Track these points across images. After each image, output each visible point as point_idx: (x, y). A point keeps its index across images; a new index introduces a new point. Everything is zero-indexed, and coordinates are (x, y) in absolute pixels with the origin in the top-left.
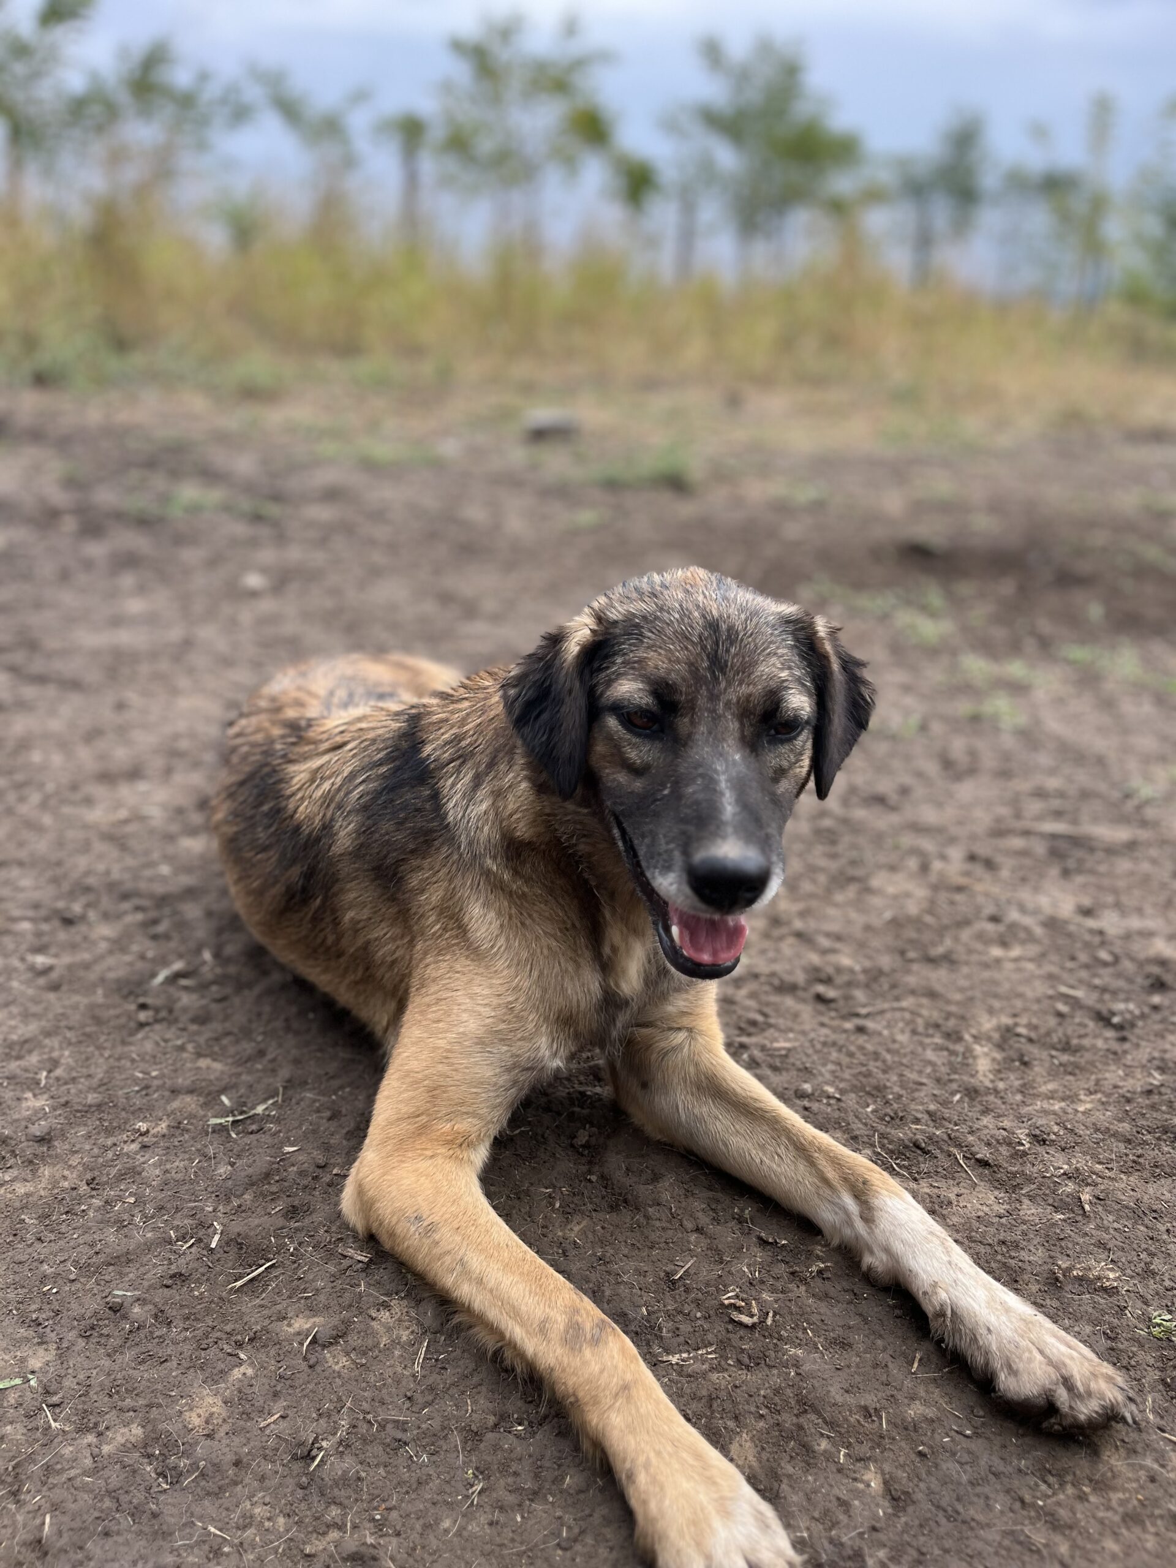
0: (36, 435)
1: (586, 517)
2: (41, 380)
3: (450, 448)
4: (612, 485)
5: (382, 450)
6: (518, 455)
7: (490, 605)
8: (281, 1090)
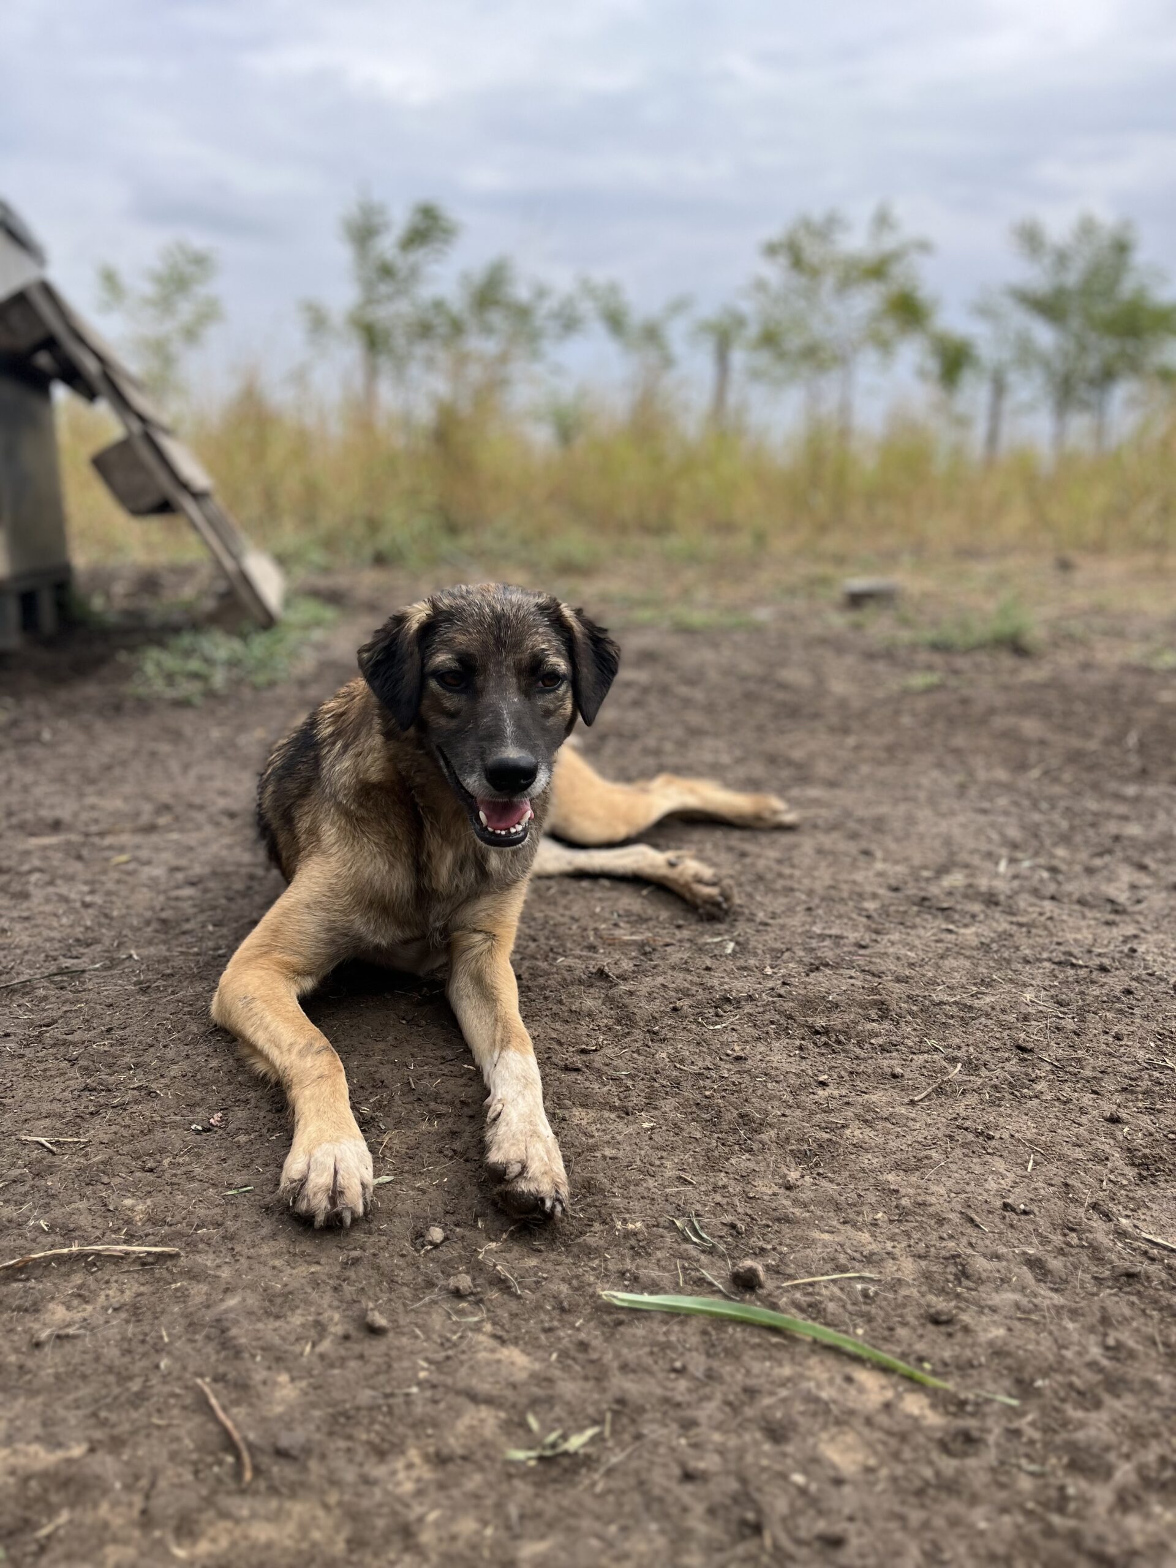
1: (919, 680)
2: (380, 560)
3: (763, 614)
4: (940, 647)
5: (697, 617)
6: (838, 621)
7: (823, 769)
8: (609, 1416)
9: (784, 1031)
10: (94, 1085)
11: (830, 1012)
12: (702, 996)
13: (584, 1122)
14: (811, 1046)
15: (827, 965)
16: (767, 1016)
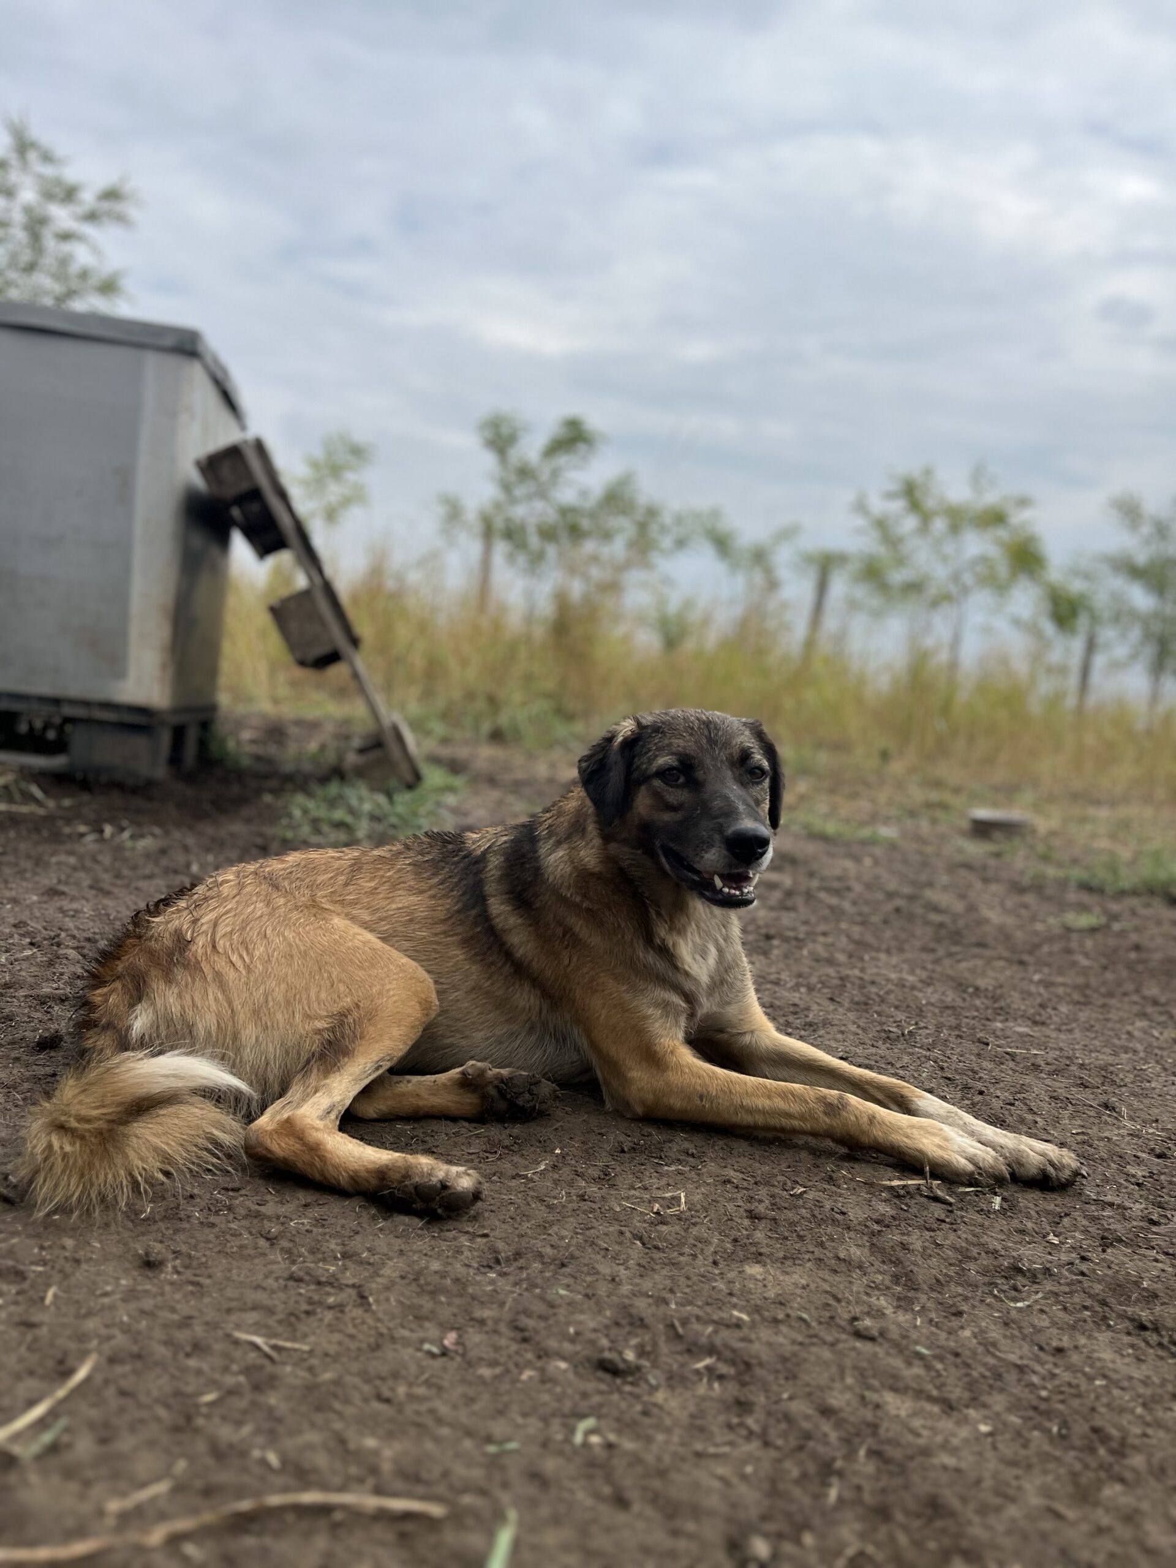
0: (492, 781)
1: (1077, 920)
2: (497, 736)
4: (1090, 888)
9: (1103, 1321)
10: (301, 1274)
11: (1148, 1302)
12: (986, 1261)
13: (903, 1413)
14: (1143, 1345)
15: (1120, 1241)
16: (1077, 1298)
